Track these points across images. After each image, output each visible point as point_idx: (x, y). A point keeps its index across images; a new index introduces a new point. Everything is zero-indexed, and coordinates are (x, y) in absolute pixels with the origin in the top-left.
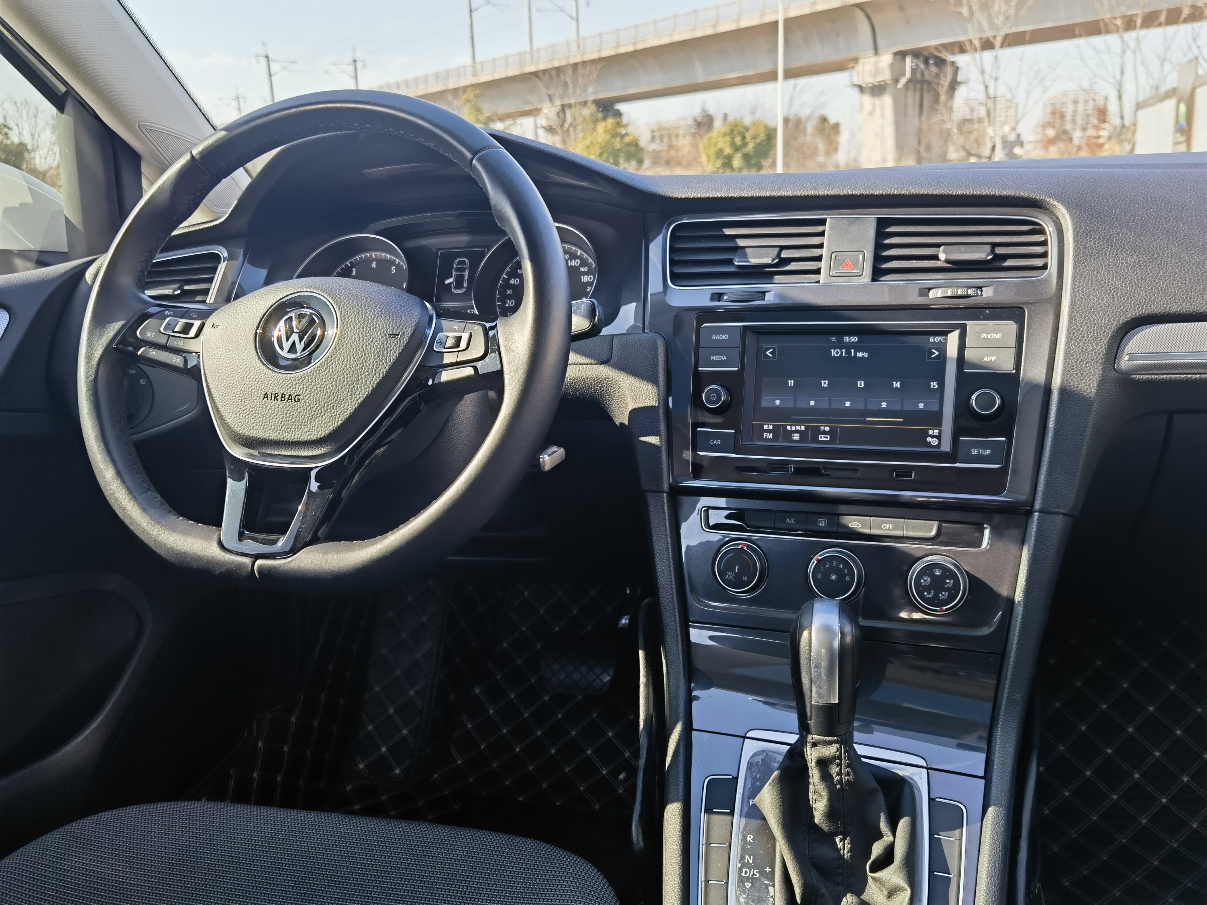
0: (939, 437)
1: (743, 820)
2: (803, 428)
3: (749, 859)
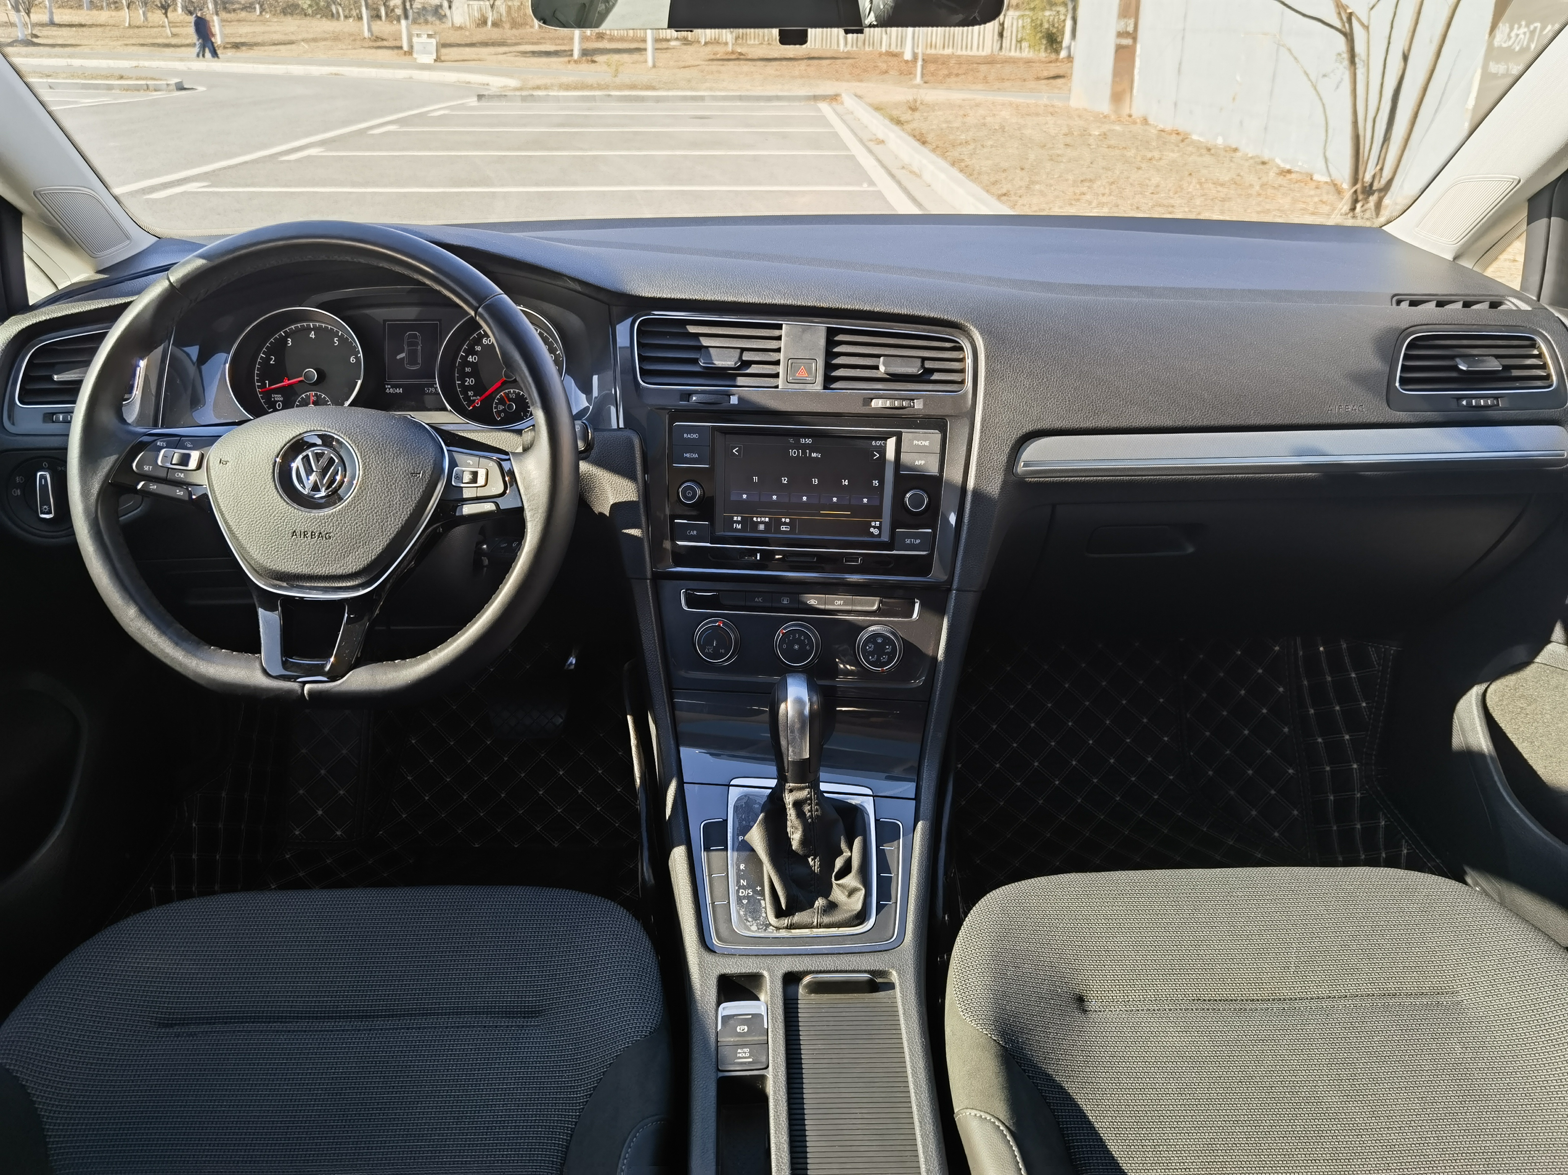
0: (879, 528)
1: (736, 854)
2: (767, 519)
3: (743, 882)
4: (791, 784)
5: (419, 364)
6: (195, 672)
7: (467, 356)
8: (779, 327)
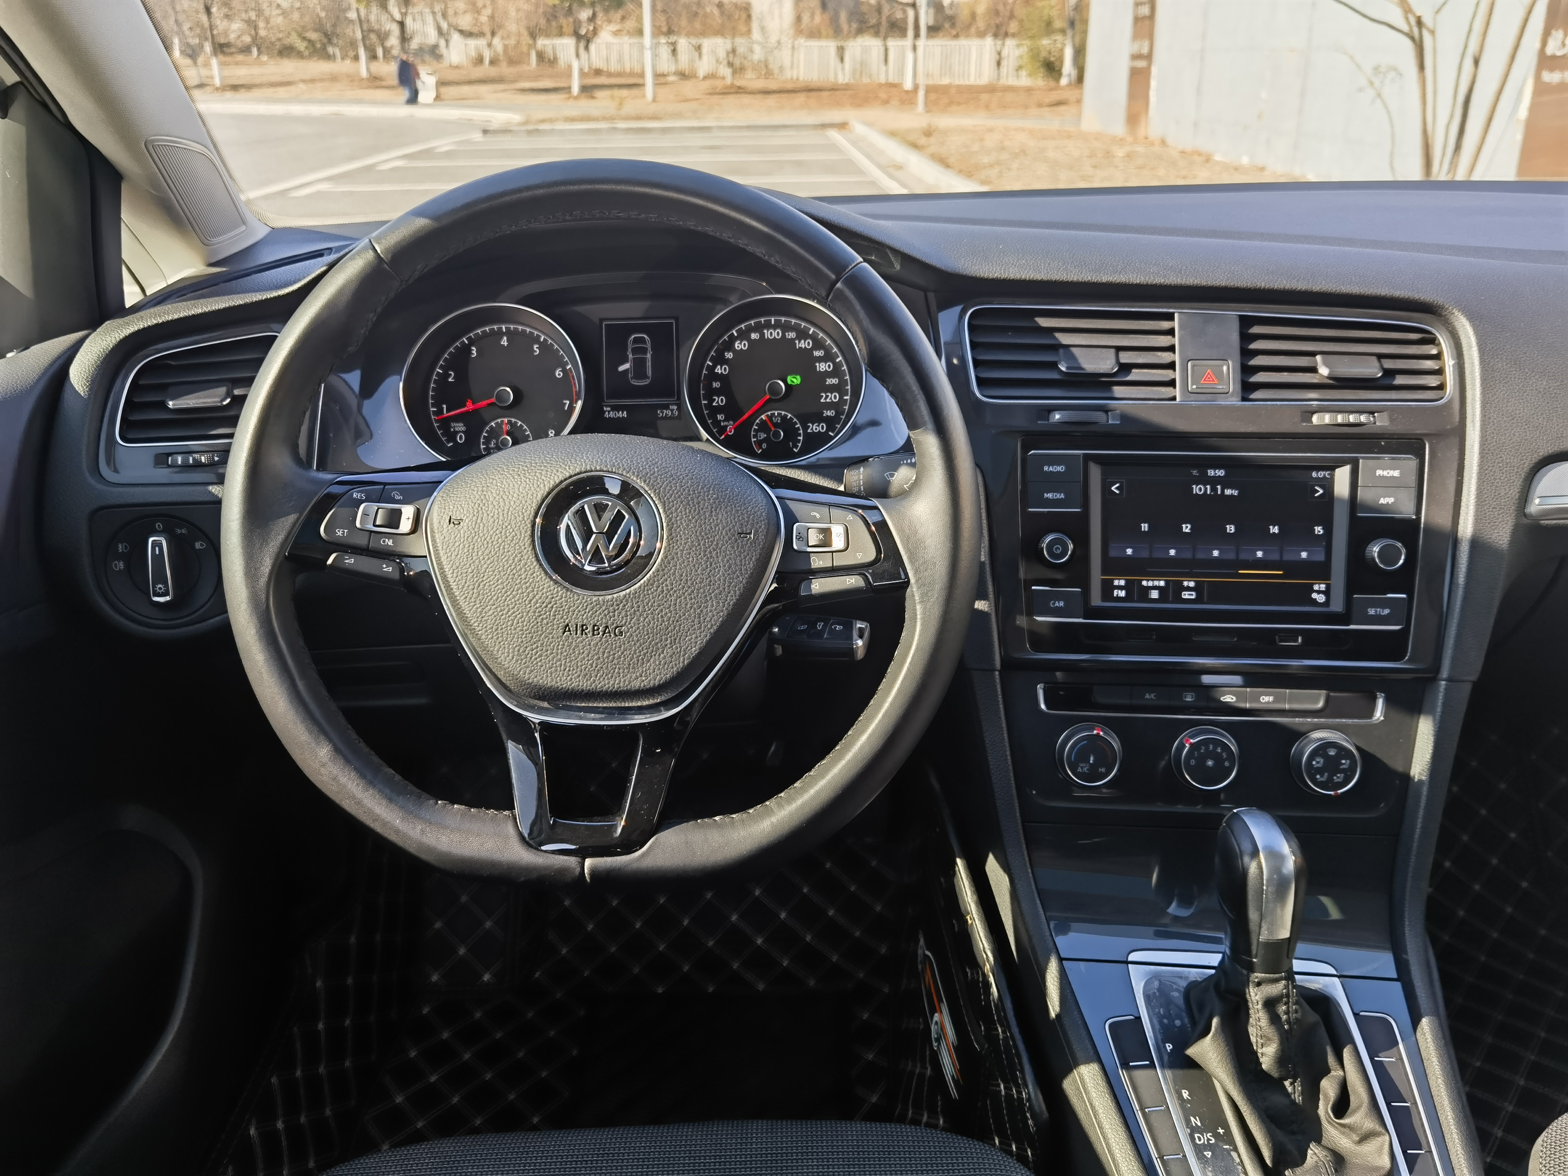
0: (1327, 593)
1: (1169, 1073)
2: (1162, 583)
3: (1196, 1121)
4: (1259, 975)
5: (649, 378)
6: (421, 845)
7: (714, 367)
8: (1170, 317)
